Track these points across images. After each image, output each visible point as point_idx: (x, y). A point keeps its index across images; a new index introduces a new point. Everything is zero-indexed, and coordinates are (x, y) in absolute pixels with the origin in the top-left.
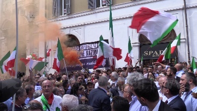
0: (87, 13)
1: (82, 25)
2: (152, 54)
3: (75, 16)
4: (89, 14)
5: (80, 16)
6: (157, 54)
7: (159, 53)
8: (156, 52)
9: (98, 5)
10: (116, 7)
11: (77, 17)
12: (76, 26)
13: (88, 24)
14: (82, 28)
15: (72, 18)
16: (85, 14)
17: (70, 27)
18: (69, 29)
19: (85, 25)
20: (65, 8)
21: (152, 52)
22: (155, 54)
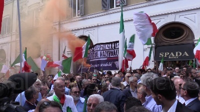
0: (101, 14)
1: (95, 26)
2: (168, 56)
3: (89, 17)
4: (102, 15)
5: (93, 17)
6: (173, 55)
8: (172, 53)
9: (112, 6)
10: (131, 8)
11: (91, 18)
12: (90, 27)
13: (101, 25)
14: (96, 29)
15: (86, 19)
16: (98, 15)
17: (84, 28)
19: (98, 26)
20: (78, 9)
21: (168, 53)
22: (172, 56)
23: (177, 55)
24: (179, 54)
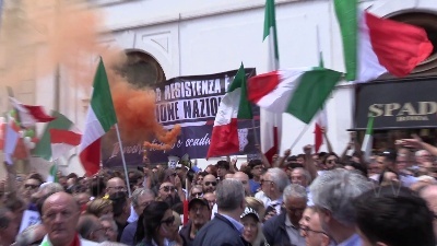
1: (172, 22)
2: (395, 112)
6: (414, 112)
7: (417, 108)
8: (408, 106)
12: (154, 25)
13: (191, 19)
14: (174, 29)
17: (137, 28)
18: (132, 34)
19: (181, 20)
22: (406, 114)
23: (423, 111)
24: (429, 108)
